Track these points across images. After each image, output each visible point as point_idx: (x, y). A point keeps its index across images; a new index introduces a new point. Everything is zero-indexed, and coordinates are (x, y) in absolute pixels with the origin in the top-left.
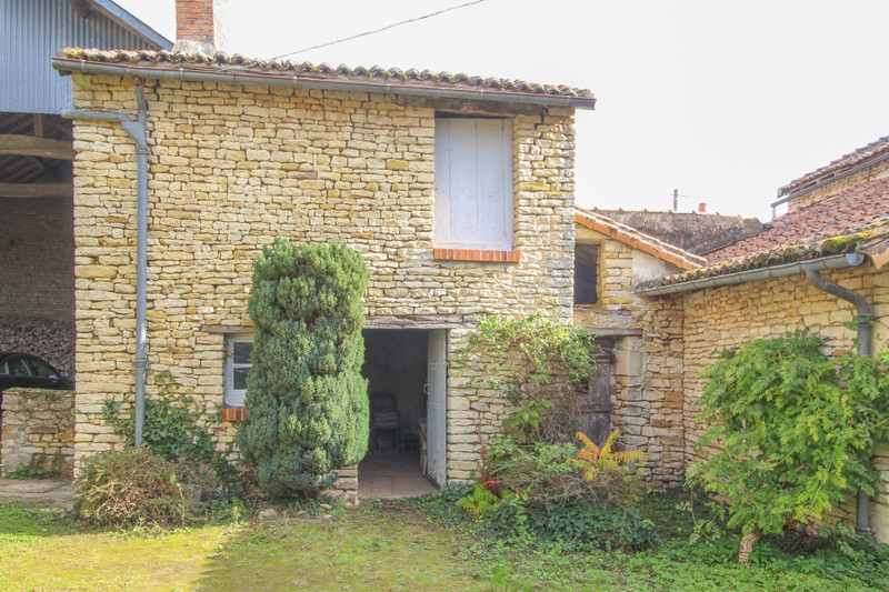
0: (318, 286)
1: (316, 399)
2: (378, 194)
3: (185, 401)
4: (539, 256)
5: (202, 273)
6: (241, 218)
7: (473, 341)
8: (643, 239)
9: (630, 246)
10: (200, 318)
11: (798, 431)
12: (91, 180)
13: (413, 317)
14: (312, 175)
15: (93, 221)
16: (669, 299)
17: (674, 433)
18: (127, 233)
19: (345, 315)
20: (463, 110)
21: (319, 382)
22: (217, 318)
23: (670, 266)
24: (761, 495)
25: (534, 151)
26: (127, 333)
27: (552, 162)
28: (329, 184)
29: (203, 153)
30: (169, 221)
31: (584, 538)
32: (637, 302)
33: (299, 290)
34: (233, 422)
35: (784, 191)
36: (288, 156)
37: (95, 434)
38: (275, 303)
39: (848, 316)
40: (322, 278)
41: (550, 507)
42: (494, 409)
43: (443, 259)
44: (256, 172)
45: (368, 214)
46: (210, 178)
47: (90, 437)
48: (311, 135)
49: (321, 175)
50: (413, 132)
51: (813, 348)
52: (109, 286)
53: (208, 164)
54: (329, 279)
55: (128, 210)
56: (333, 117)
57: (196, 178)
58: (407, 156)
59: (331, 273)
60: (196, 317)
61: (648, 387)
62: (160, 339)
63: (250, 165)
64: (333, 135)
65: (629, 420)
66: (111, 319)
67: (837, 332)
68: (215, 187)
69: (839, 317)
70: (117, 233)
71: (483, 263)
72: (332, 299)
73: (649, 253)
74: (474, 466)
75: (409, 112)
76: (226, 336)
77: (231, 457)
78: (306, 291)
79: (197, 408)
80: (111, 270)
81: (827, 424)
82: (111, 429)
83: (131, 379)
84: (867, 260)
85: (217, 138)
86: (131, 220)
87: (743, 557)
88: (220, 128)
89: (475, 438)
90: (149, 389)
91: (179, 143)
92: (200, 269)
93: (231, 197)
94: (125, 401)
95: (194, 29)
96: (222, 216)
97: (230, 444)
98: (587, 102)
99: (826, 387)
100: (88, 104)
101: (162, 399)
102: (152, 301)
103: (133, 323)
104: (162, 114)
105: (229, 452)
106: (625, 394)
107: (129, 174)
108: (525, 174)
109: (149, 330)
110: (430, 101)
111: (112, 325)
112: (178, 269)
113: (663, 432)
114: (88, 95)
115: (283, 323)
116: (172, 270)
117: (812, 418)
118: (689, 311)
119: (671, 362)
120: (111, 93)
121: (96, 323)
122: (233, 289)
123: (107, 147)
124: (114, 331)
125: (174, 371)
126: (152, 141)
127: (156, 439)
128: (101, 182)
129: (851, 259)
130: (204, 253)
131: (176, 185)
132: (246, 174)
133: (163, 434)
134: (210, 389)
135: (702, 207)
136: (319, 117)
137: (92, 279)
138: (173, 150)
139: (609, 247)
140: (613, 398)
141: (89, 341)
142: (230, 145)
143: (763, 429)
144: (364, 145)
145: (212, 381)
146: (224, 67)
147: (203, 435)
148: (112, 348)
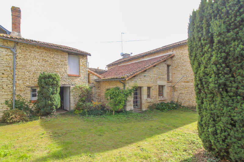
0: (53, 80)
1: (53, 98)
2: (59, 65)
3: (23, 100)
4: (83, 76)
5: (27, 77)
6: (34, 68)
7: (74, 88)
8: (95, 73)
9: (94, 74)
10: (26, 85)
11: (119, 98)
12: (3, 59)
13: (65, 85)
14: (48, 61)
15: (3, 66)
16: (98, 82)
17: (99, 100)
18: (11, 69)
19: (58, 85)
20: (72, 54)
21: (54, 95)
22: (30, 85)
23: (99, 77)
24: (115, 106)
25: (82, 61)
26: (10, 88)
27: (85, 63)
28: (51, 63)
29: (27, 56)
30: (20, 67)
31: (95, 114)
32: (94, 82)
33: (50, 81)
34: (33, 103)
35: (107, 66)
36: (44, 58)
37: (3, 107)
38: (45, 83)
39: (122, 85)
40: (54, 79)
41: (90, 111)
42: (77, 98)
43: (69, 76)
44: (37, 60)
45: (57, 68)
46: (28, 60)
47: (2, 108)
48: (48, 55)
49: (49, 61)
50: (65, 56)
51: (118, 89)
52: (7, 79)
53: (28, 58)
54: (55, 79)
55: (11, 65)
56: (52, 52)
57: (26, 60)
58: (64, 60)
59: (55, 78)
60: (25, 85)
61: (96, 94)
62: (18, 88)
63: (36, 59)
64: (51, 55)
65: (94, 98)
66: (7, 85)
67: (121, 87)
68: (29, 62)
69: (121, 85)
70: (8, 69)
71: (75, 77)
72: (56, 82)
73: (96, 75)
74: (74, 107)
75: (64, 53)
76: (31, 88)
77: (33, 109)
78: (51, 81)
79: (26, 101)
80: (7, 76)
81: (122, 98)
82: (7, 106)
83: (11, 96)
84: (125, 79)
85: (30, 54)
86: (11, 67)
87: (113, 114)
88: (30, 52)
89: (74, 103)
90: (15, 98)
91: (22, 54)
92: (26, 76)
93: (32, 64)
94: (10, 100)
95: (16, 30)
96: (31, 67)
97: (32, 107)
98: (90, 55)
99: (121, 93)
100: (2, 44)
101: (18, 99)
102: (16, 82)
103: (12, 86)
104: (19, 48)
105: (32, 108)
106: (93, 95)
107: (11, 58)
108: (81, 64)
109: (15, 87)
110: (67, 52)
111: (7, 86)
112: (22, 76)
113: (98, 100)
114: (2, 43)
115: (47, 86)
116: (21, 76)
117: (120, 97)
118: (101, 83)
119: (99, 90)
120: (7, 43)
121: (3, 86)
122: (33, 80)
123: (7, 53)
124: (7, 87)
125: (21, 94)
126: (16, 53)
127: (17, 107)
128: (5, 59)
129: (124, 79)
130: (27, 73)
131: (22, 61)
132: (35, 60)
133: (19, 106)
134: (28, 97)
135: (98, 68)
136: (49, 52)
137: (3, 77)
138: (21, 55)
139: (91, 74)
140: (91, 96)
141: (2, 89)
142: (32, 55)
143: (115, 98)
144: (57, 57)
145: (28, 96)
146: (33, 42)
147: (27, 106)
148: (7, 90)
